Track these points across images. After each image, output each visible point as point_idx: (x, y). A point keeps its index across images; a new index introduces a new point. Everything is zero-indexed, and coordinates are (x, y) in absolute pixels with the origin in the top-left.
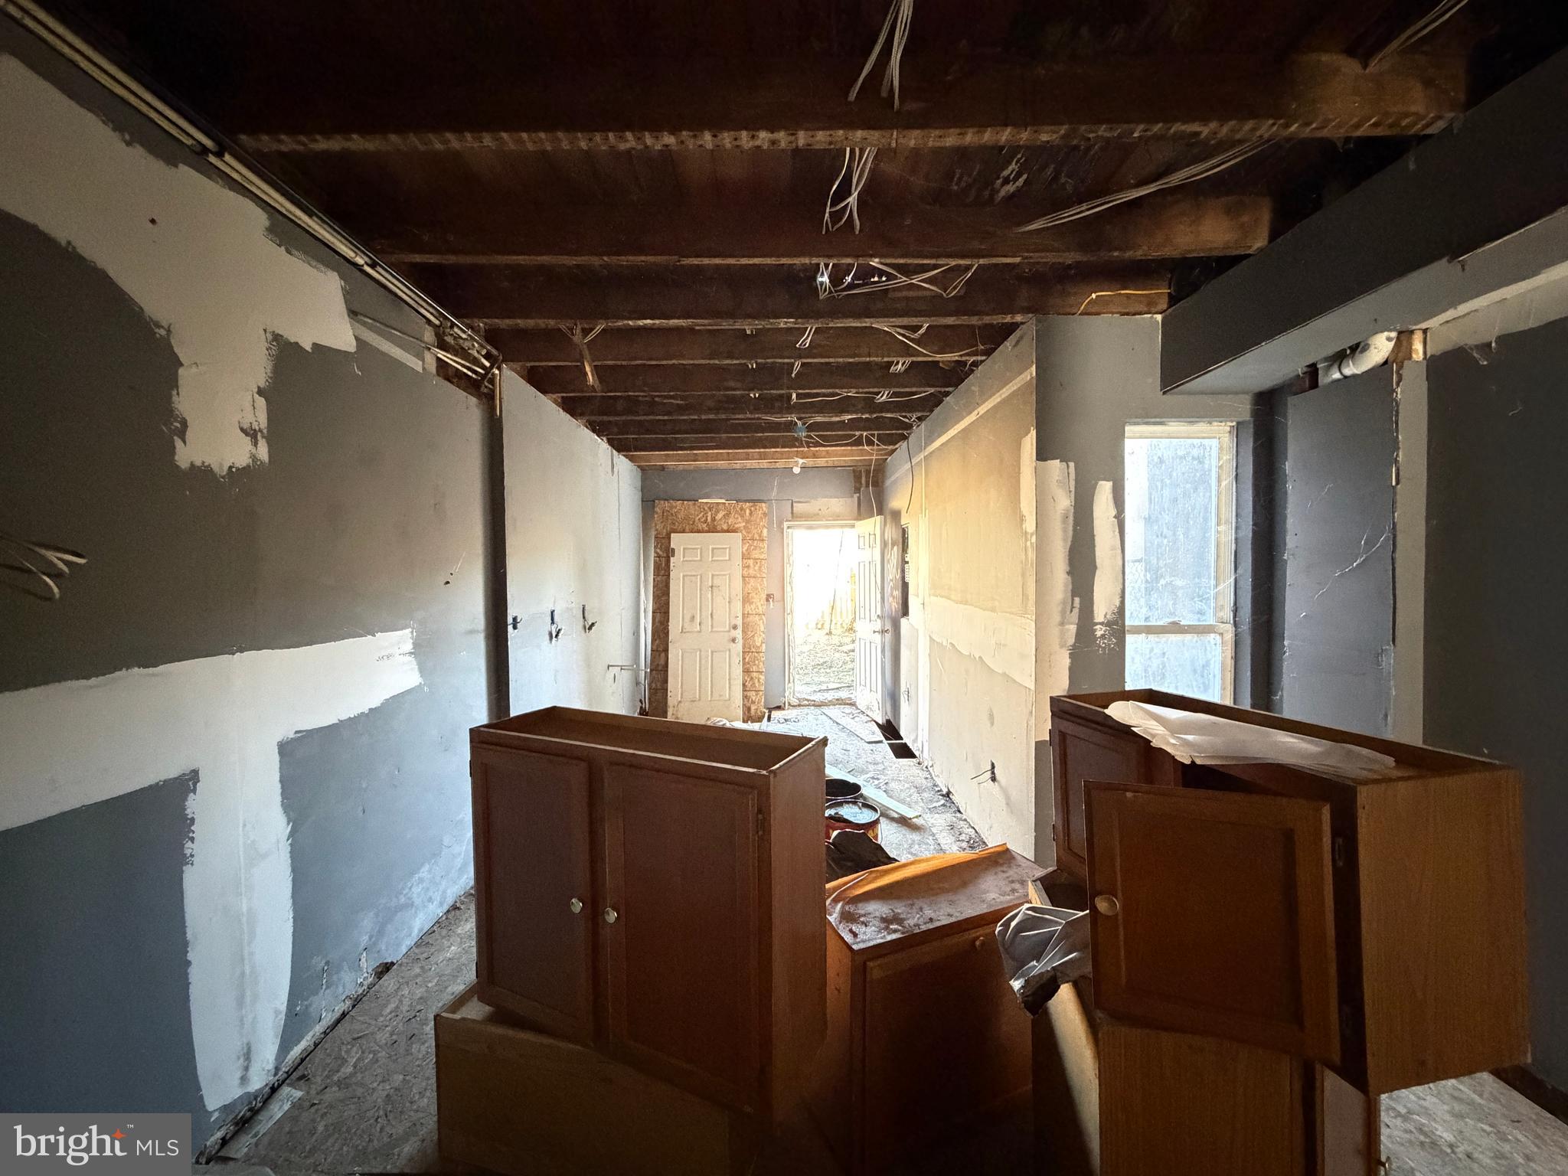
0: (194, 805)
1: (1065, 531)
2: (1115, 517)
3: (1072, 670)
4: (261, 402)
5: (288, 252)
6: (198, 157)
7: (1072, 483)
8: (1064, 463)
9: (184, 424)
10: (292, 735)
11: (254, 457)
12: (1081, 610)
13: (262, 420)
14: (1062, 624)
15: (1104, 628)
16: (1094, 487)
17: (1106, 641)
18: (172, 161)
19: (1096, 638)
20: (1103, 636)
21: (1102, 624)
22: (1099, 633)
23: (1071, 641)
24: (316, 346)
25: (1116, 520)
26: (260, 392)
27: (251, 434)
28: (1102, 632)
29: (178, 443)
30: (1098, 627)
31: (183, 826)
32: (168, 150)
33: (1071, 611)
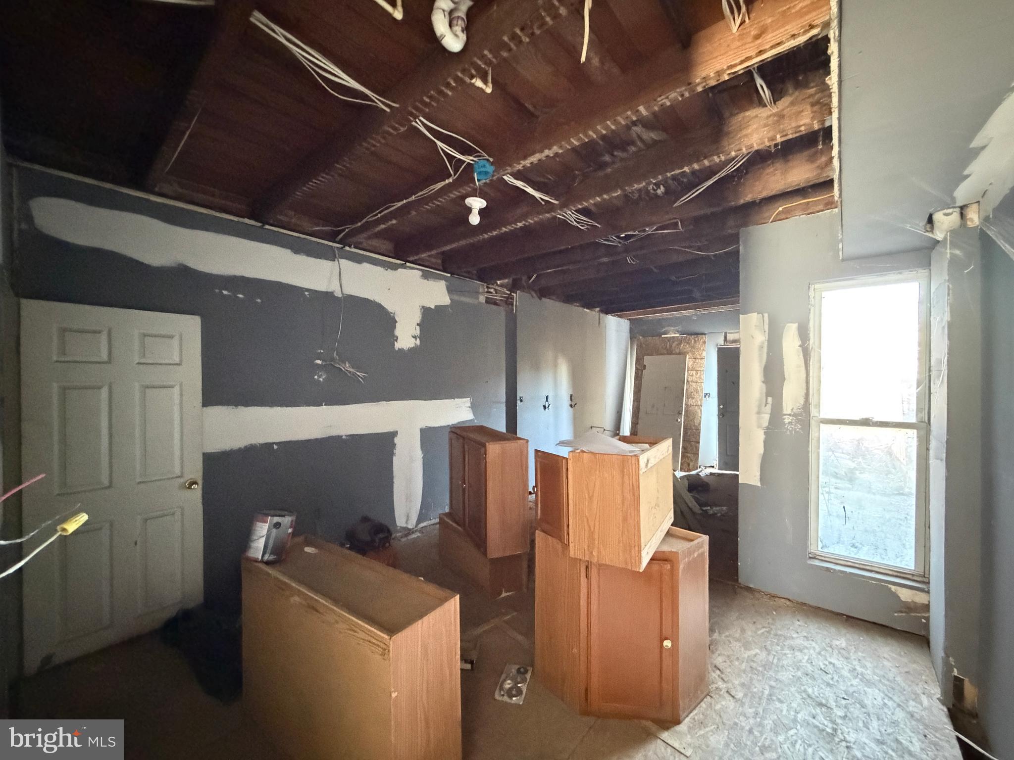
0: (396, 440)
1: (760, 356)
2: (800, 346)
3: (766, 442)
4: (418, 328)
5: (428, 280)
6: (403, 266)
7: (766, 327)
8: (761, 315)
9: (397, 337)
10: (424, 427)
11: (415, 344)
12: (772, 405)
13: (418, 332)
14: (759, 413)
15: (791, 418)
16: (783, 327)
17: (792, 426)
18: (396, 269)
19: (784, 424)
20: (790, 423)
21: (790, 415)
22: (787, 421)
23: (766, 424)
24: (436, 306)
25: (801, 348)
26: (418, 325)
27: (415, 337)
28: (790, 420)
29: (396, 343)
30: (786, 417)
31: (394, 445)
32: (395, 267)
33: (766, 406)
